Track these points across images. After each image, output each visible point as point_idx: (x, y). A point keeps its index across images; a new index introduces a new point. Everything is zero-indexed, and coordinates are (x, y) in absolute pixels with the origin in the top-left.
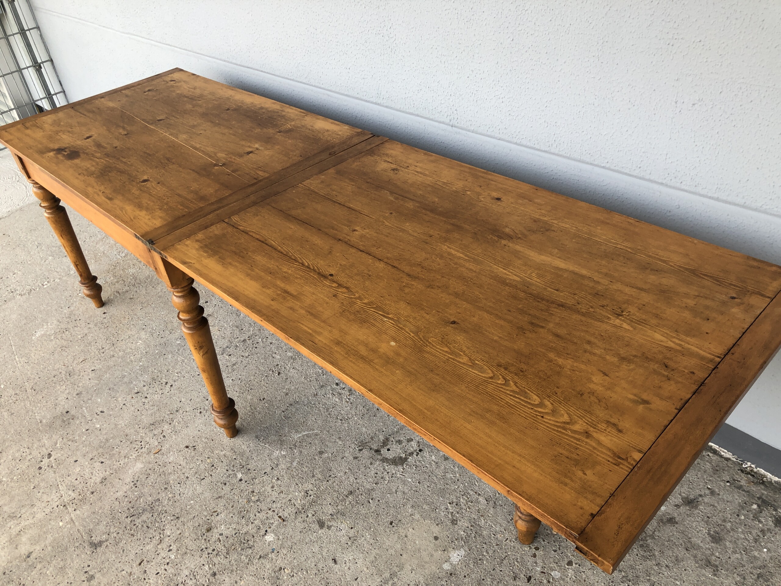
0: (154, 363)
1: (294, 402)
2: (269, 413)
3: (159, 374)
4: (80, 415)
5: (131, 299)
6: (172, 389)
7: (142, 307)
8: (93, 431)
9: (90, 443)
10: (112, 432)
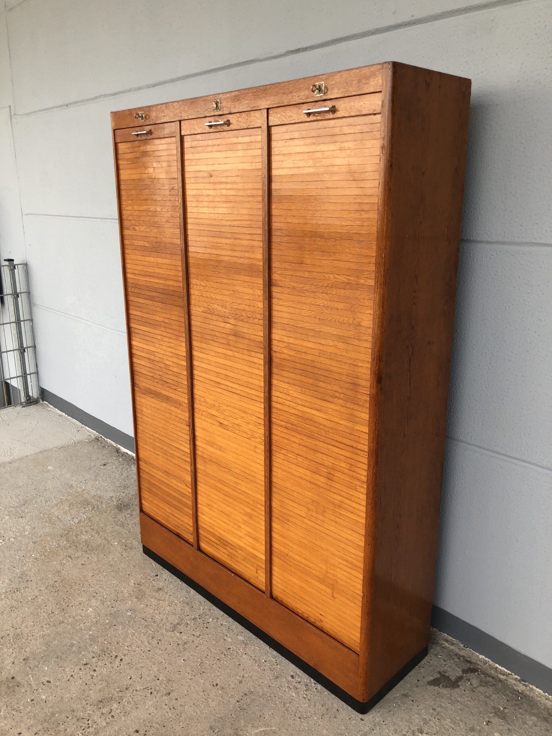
0: (104, 634)
1: (249, 692)
2: (223, 702)
3: (109, 646)
4: (26, 683)
5: (82, 565)
6: (122, 663)
7: (93, 574)
8: (38, 702)
9: (35, 715)
10: (58, 705)
